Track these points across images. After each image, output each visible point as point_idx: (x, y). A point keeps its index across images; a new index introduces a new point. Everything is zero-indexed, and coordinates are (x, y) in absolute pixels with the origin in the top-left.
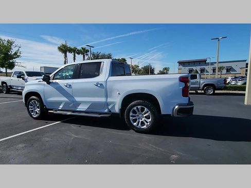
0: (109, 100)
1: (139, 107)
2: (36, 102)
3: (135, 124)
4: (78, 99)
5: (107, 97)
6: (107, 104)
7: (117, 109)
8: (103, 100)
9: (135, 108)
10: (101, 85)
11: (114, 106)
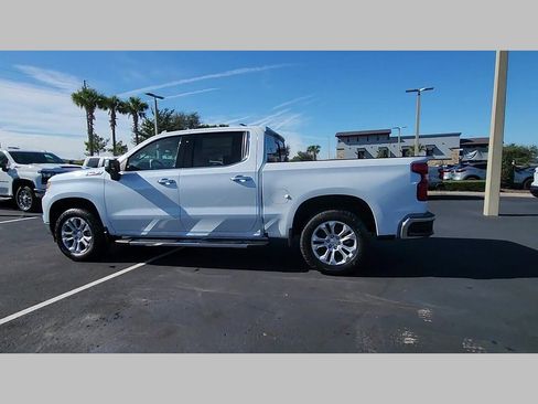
0: (267, 211)
1: (331, 223)
2: (83, 222)
3: (322, 257)
4: (191, 211)
5: (261, 204)
6: (262, 220)
7: (283, 230)
8: (252, 211)
9: (323, 226)
10: (248, 179)
11: (277, 223)
